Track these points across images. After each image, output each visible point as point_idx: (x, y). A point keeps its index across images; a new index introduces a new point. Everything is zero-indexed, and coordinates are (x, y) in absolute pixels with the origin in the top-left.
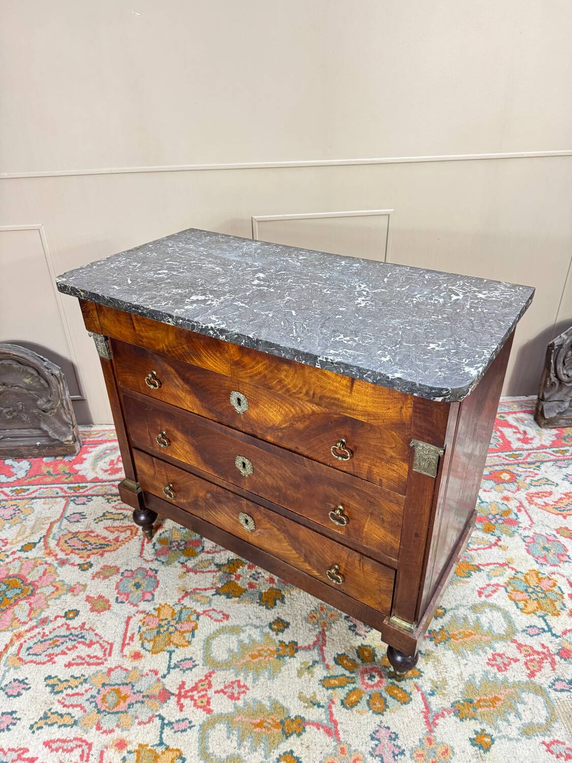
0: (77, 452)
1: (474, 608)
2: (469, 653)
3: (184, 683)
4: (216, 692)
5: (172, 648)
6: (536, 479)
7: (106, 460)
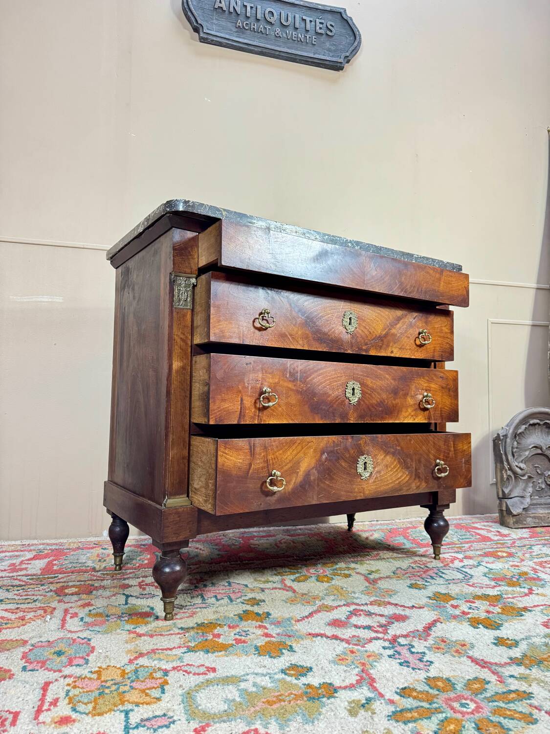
5: (128, 706)
6: (534, 554)
7: (3, 564)
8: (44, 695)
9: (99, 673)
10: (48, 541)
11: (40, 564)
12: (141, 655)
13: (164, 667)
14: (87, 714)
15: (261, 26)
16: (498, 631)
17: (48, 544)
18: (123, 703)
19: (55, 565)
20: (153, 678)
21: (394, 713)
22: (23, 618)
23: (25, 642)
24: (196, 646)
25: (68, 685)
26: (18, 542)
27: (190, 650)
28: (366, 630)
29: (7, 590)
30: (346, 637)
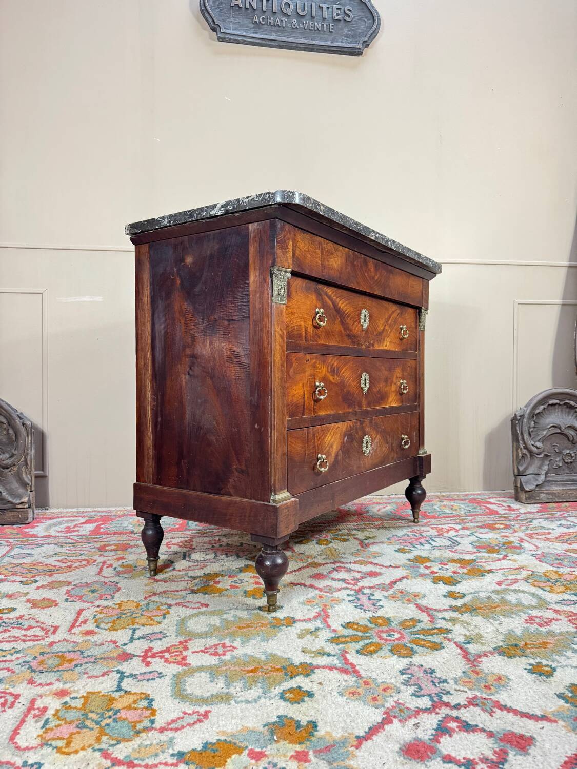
0: (30, 520)
1: (496, 592)
2: (501, 617)
3: (150, 649)
4: (193, 652)
5: (136, 626)
6: (531, 526)
7: (61, 526)
8: (78, 617)
9: (120, 605)
10: (100, 509)
11: (91, 527)
12: (155, 594)
13: (169, 603)
14: (106, 630)
15: (278, 19)
16: (454, 587)
17: (99, 512)
18: (133, 624)
19: (102, 528)
20: (159, 609)
21: (332, 638)
22: (70, 567)
23: (69, 583)
24: (198, 590)
25: (96, 611)
26: (75, 510)
27: (193, 592)
28: (340, 582)
29: (62, 546)
30: (321, 586)
